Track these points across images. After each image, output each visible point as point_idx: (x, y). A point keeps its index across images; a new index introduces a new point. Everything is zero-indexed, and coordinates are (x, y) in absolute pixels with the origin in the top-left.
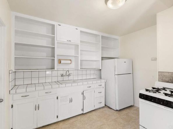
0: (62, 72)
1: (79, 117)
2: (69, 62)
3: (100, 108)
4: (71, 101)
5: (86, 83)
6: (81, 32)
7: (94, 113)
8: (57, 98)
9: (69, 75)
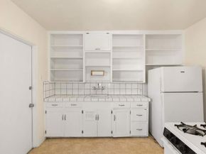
0: (94, 85)
1: (107, 140)
2: (102, 73)
3: (140, 137)
4: (97, 118)
5: (117, 99)
6: (113, 35)
7: (127, 140)
8: (83, 112)
9: (103, 89)
